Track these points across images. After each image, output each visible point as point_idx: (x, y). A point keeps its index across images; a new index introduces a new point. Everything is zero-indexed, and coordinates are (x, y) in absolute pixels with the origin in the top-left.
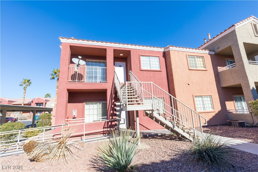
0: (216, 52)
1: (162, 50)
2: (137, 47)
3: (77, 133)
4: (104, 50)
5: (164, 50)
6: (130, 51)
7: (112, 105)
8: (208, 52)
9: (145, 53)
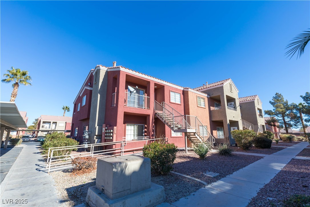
0: (211, 96)
1: (182, 89)
2: (169, 84)
3: (131, 148)
4: (148, 83)
5: (183, 89)
6: (164, 86)
7: (153, 127)
8: (207, 95)
9: (173, 89)
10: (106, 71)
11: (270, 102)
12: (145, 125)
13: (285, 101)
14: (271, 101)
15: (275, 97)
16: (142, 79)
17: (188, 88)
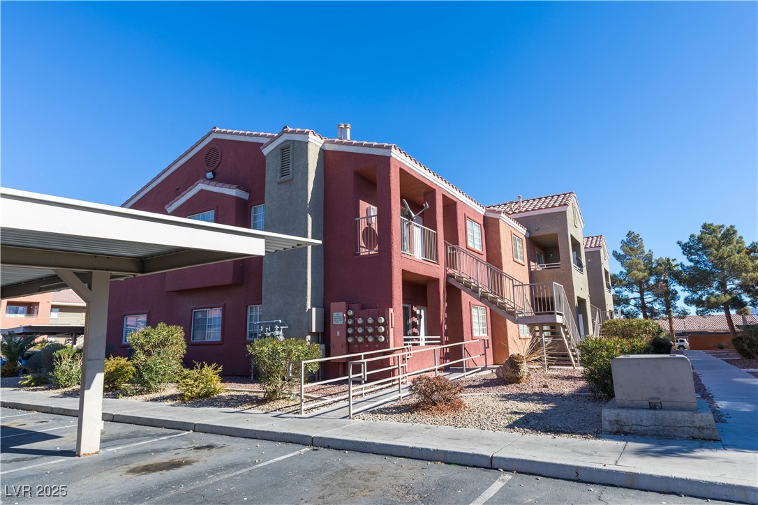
0: (532, 235)
1: (482, 211)
2: (464, 198)
4: (433, 192)
5: (485, 213)
6: (456, 203)
8: (525, 232)
9: (471, 213)
10: (321, 148)
11: (615, 254)
12: (412, 308)
13: (647, 252)
14: (616, 252)
15: (625, 241)
16: (424, 181)
17: (499, 212)
